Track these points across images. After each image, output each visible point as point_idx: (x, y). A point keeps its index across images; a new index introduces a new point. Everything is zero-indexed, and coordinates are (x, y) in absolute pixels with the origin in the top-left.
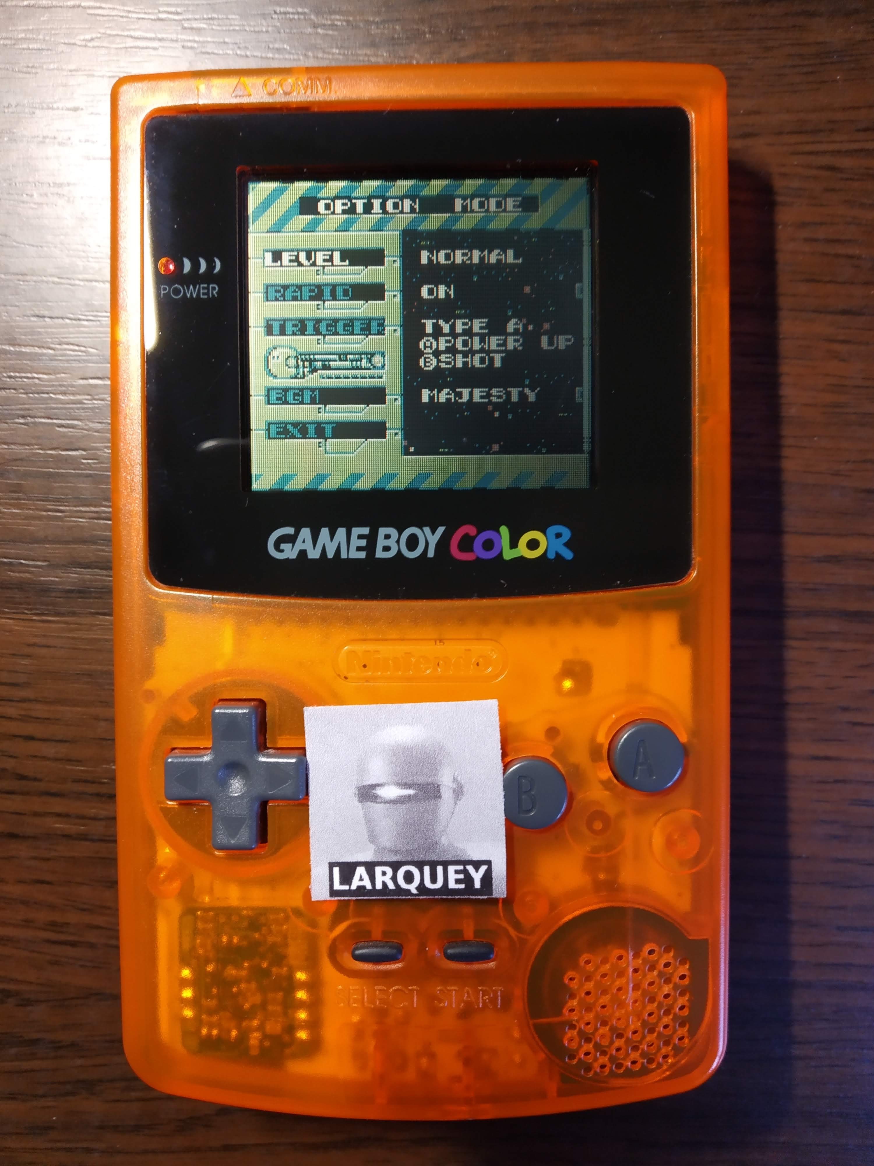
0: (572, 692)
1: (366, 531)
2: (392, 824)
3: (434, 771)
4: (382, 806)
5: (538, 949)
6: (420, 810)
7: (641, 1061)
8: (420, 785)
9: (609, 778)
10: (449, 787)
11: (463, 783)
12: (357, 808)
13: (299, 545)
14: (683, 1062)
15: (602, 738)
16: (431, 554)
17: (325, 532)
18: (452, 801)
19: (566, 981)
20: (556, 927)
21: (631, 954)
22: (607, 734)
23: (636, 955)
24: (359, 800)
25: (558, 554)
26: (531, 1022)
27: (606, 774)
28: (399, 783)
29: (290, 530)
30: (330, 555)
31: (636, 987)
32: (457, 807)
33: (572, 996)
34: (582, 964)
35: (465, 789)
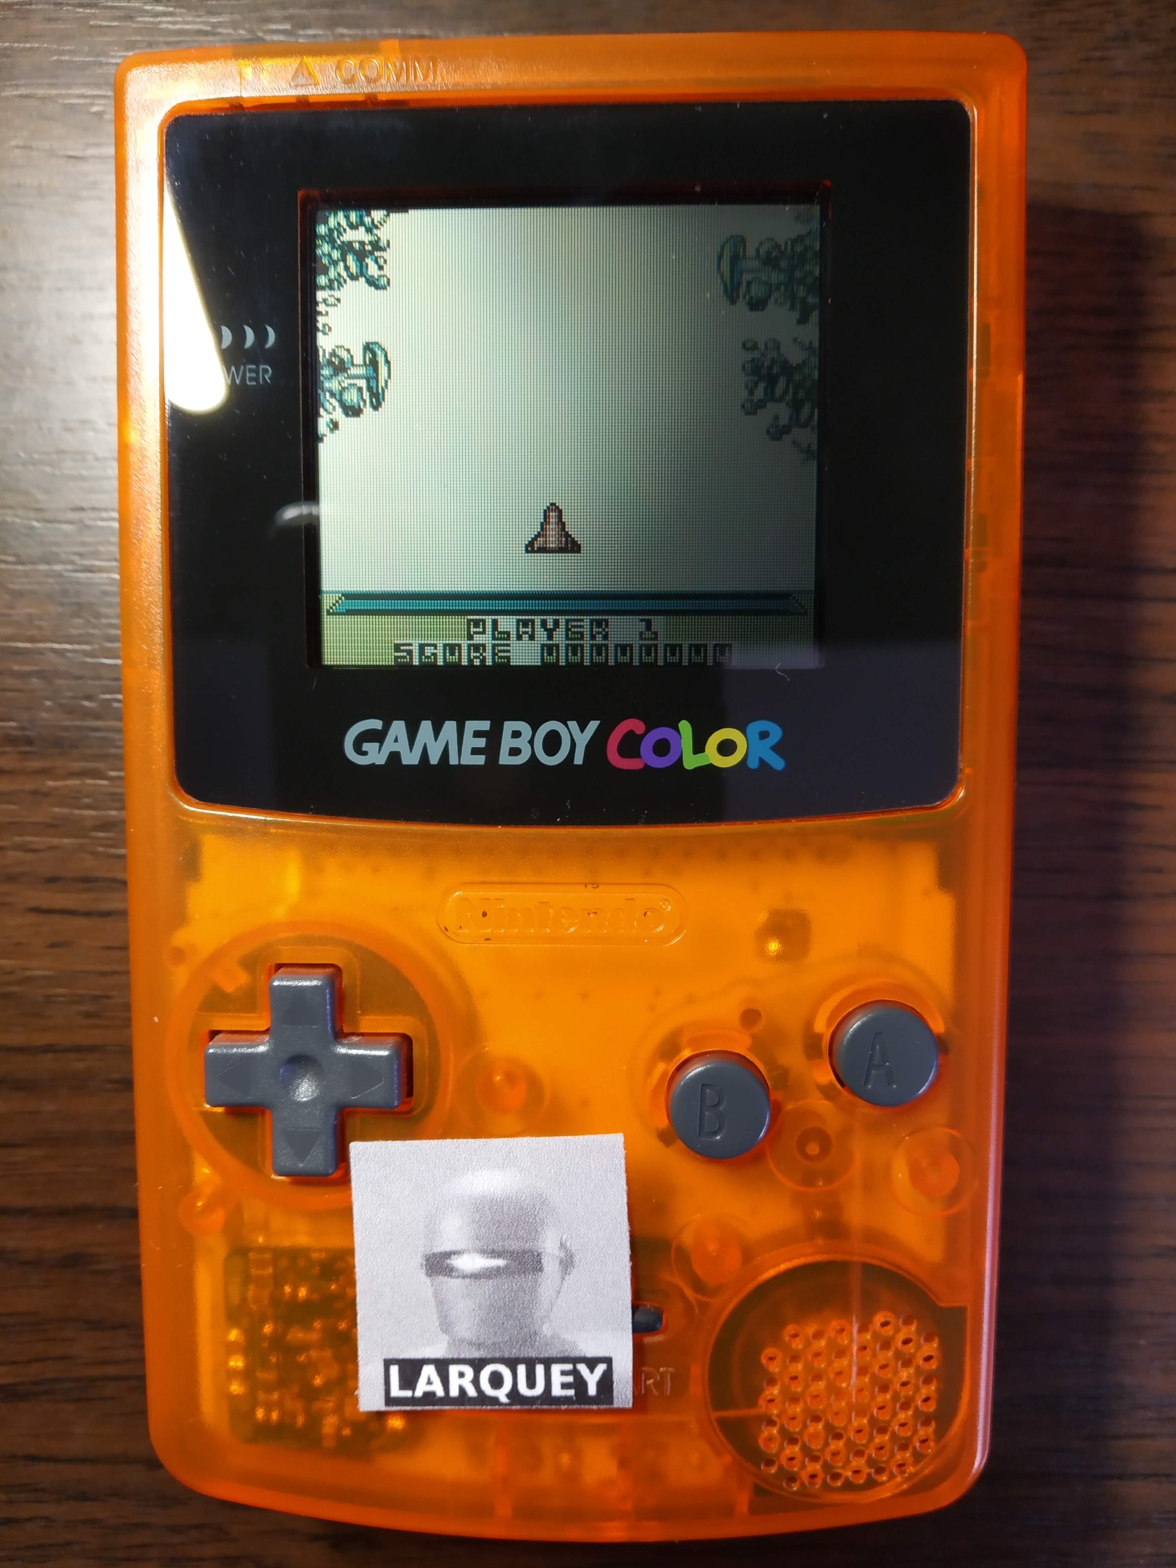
0: (780, 957)
1: (485, 725)
2: (473, 1306)
3: (534, 1234)
4: (459, 1281)
5: (724, 1316)
6: (512, 1288)
7: (867, 1470)
8: (513, 1253)
9: (831, 1083)
10: (554, 1255)
11: (573, 1251)
12: (424, 1284)
13: (389, 745)
14: (927, 1471)
15: (822, 1026)
16: (579, 760)
17: (426, 726)
18: (557, 1276)
19: (764, 1361)
20: (750, 1287)
21: (855, 1328)
22: (829, 1021)
23: (863, 1329)
24: (427, 1273)
25: (762, 761)
26: (715, 1415)
27: (826, 1076)
28: (484, 1250)
29: (376, 724)
30: (434, 759)
31: (862, 1371)
32: (565, 1283)
33: (772, 1381)
34: (787, 1338)
35: (576, 1260)
